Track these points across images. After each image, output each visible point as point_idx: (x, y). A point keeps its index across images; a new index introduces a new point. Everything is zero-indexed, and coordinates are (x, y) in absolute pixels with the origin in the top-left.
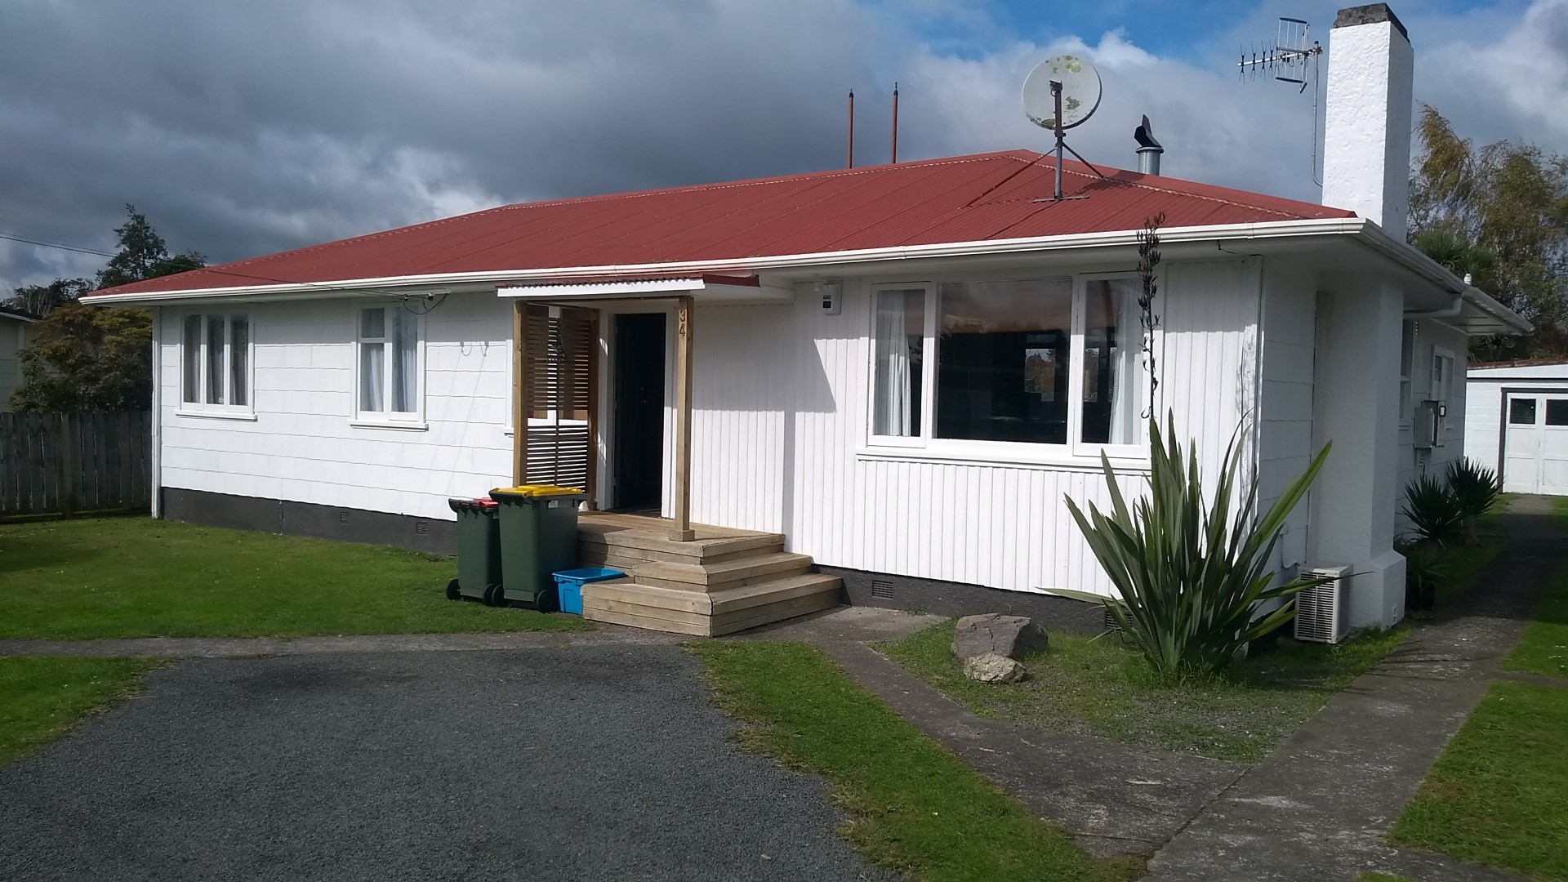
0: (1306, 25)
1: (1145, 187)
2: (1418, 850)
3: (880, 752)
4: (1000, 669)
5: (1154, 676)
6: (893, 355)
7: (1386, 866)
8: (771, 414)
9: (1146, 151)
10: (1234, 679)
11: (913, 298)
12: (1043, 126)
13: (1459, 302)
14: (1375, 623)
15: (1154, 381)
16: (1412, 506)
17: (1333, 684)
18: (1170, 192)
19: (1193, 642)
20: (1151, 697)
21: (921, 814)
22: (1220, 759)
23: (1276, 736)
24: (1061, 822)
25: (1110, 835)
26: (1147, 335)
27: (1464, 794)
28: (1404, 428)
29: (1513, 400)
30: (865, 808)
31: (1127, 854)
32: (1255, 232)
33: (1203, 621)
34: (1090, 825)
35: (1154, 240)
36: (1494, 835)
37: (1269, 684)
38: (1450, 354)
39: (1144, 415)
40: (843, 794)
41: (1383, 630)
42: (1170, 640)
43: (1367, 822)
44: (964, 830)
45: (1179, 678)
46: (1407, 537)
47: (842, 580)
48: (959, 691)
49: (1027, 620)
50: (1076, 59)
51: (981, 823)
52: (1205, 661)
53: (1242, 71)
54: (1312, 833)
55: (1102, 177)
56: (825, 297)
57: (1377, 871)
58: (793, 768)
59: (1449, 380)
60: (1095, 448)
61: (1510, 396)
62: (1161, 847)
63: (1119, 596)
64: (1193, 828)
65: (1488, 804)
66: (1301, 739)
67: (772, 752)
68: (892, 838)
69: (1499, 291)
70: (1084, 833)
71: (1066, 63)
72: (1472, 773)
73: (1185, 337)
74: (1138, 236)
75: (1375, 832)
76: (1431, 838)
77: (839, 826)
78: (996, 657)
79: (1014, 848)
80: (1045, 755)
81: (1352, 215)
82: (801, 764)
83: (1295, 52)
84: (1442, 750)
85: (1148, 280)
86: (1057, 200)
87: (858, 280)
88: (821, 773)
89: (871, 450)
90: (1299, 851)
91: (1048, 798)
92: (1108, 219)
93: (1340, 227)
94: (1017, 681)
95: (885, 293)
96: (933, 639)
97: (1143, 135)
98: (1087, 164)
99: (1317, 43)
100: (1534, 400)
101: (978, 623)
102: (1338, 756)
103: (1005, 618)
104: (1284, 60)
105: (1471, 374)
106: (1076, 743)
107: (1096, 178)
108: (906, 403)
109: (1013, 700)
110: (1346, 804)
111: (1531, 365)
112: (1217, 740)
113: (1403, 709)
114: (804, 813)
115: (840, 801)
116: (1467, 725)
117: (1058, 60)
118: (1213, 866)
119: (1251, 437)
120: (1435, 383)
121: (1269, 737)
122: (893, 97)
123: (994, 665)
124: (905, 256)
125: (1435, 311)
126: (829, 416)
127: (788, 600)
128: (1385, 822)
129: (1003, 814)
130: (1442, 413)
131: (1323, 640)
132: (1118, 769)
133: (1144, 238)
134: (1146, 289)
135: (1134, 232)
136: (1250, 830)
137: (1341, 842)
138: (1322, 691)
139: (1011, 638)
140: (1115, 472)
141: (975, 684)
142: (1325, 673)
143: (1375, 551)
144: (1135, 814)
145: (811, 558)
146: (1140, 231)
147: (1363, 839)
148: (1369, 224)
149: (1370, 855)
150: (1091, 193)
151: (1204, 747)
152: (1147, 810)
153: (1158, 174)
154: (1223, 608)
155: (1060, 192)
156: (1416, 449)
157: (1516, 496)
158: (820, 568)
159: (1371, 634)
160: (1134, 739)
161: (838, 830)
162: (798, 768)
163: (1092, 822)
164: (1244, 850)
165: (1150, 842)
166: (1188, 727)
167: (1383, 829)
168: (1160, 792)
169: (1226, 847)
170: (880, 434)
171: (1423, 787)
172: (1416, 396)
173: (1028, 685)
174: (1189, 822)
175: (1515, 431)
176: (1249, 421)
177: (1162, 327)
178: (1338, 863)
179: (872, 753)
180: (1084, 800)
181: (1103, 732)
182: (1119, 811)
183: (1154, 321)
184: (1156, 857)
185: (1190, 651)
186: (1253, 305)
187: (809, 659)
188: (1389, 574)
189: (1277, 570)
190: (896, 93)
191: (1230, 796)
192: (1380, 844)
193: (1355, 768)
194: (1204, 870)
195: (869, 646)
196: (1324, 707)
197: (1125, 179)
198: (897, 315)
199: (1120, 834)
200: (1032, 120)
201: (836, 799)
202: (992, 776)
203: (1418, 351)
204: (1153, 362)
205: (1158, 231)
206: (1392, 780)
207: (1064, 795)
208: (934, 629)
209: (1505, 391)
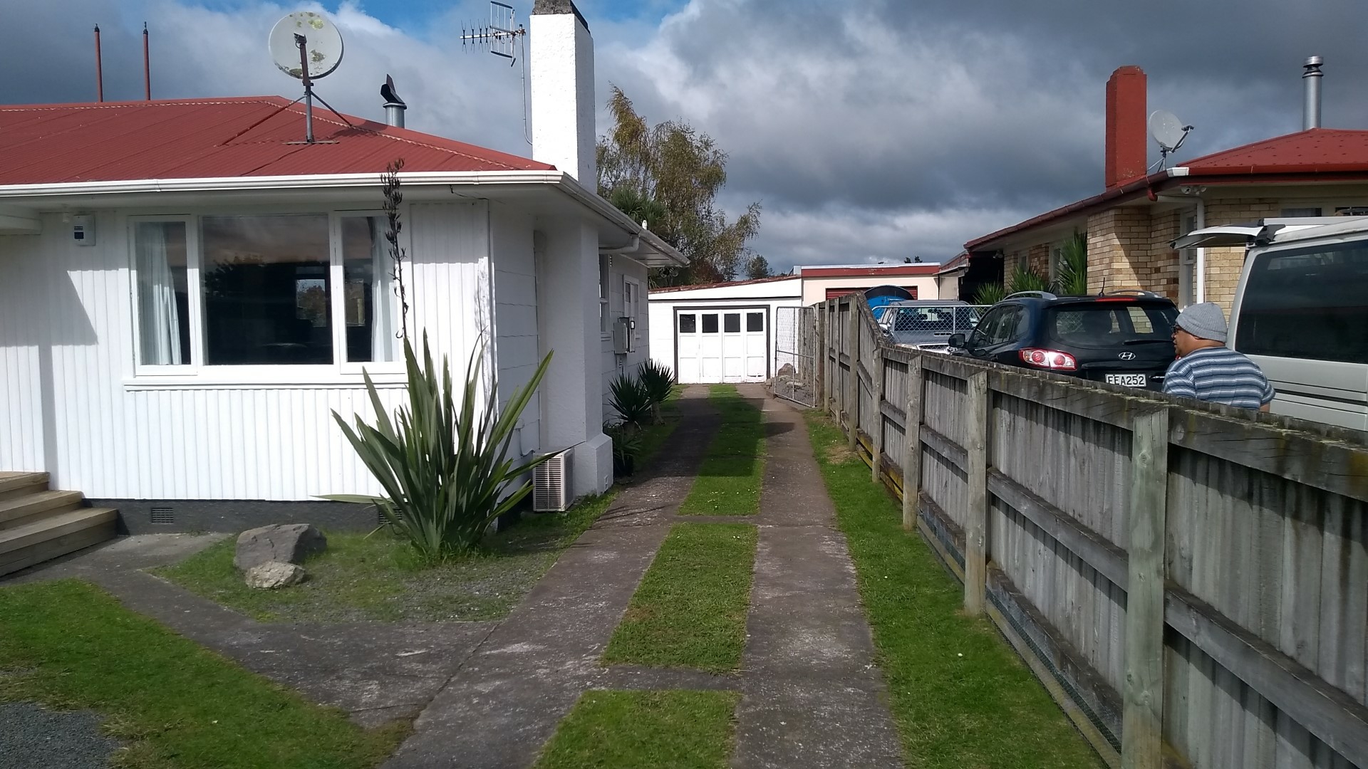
0: (512, 10)
1: (388, 136)
2: (623, 665)
3: (158, 674)
4: (281, 575)
5: (420, 559)
6: (157, 286)
7: (600, 683)
8: (23, 350)
9: (392, 106)
10: (486, 552)
11: (173, 231)
12: (291, 74)
13: (637, 241)
14: (592, 491)
15: (405, 306)
16: (615, 398)
17: (563, 544)
18: (410, 142)
19: (451, 526)
20: (418, 577)
21: (200, 725)
22: (475, 620)
23: (519, 593)
24: (337, 703)
25: (382, 706)
26: (397, 266)
27: (654, 614)
28: (605, 340)
29: (681, 315)
30: (140, 732)
31: (396, 719)
32: (480, 179)
33: (459, 508)
34: (364, 700)
35: (396, 182)
36: (674, 642)
37: (516, 552)
38: (636, 281)
39: (399, 336)
40: (117, 723)
41: (598, 496)
42: (432, 526)
43: (586, 651)
44: (243, 731)
45: (442, 558)
46: (612, 422)
47: (118, 512)
48: (241, 601)
49: (305, 526)
50: (318, 16)
51: (261, 721)
52: (462, 541)
53: (464, 43)
54: (547, 668)
55: (351, 125)
56: (76, 228)
57: (594, 689)
58: (59, 708)
59: (636, 301)
60: (357, 366)
61: (680, 312)
62: (425, 706)
63: (387, 496)
64: (453, 684)
65: (669, 619)
66: (539, 592)
67: (34, 696)
68: (169, 755)
69: (669, 234)
70: (357, 710)
71: (309, 19)
72: (659, 597)
73: (431, 267)
74: (381, 178)
75: (593, 657)
76: (631, 653)
77: (111, 755)
78: (276, 565)
79: (292, 737)
80: (323, 645)
81: (553, 168)
82: (68, 702)
83: (505, 31)
84: (640, 582)
85: (392, 217)
86: (309, 144)
87: (111, 212)
88: (93, 706)
89: (139, 380)
90: (536, 684)
91: (326, 684)
92: (356, 163)
93: (545, 178)
94: (298, 583)
95: (143, 225)
96: (216, 556)
97: (387, 92)
98: (336, 113)
99: (521, 25)
100: (694, 315)
101: (259, 535)
102: (566, 601)
103: (285, 527)
104: (497, 37)
105: (651, 297)
106: (352, 630)
107: (345, 126)
108: (174, 333)
109: (294, 601)
110: (571, 639)
111: (691, 289)
112: (473, 605)
113: (611, 555)
114: (71, 751)
115: (112, 731)
116: (656, 560)
117: (302, 15)
118: (469, 713)
119: (489, 350)
120: (626, 303)
121: (514, 595)
122: (142, 36)
123: (276, 571)
124: (160, 189)
125: (621, 247)
126: (90, 349)
127: (57, 539)
128: (600, 648)
129: (282, 708)
130: (633, 327)
131: (554, 510)
132: (389, 646)
133: (387, 180)
134: (393, 226)
135: (378, 175)
136: (498, 676)
137: (567, 671)
138: (555, 550)
139: (291, 544)
140: (376, 386)
141: (258, 592)
142: (557, 536)
143: (590, 434)
144: (403, 683)
145: (80, 494)
146: (383, 174)
147: (584, 664)
148: (566, 176)
149: (588, 677)
150: (341, 139)
151: (462, 613)
152: (413, 677)
153: (404, 127)
154: (475, 494)
155: (312, 136)
156: (616, 355)
157: (687, 386)
158: (92, 502)
159: (590, 500)
160: (404, 616)
161: (110, 759)
162: (65, 706)
163: (366, 698)
164: (493, 694)
165: (416, 705)
166: (449, 598)
167: (597, 654)
168: (423, 659)
169: (479, 694)
170: (149, 364)
171: (626, 614)
172: (613, 315)
173: (308, 585)
174: (449, 680)
175: (684, 338)
176: (487, 337)
177: (410, 258)
178: (566, 689)
179: (149, 676)
180: (359, 680)
181: (376, 615)
182: (389, 683)
183: (401, 253)
184: (421, 716)
185: (450, 533)
186: (483, 240)
187: (80, 595)
188: (600, 451)
189: (516, 457)
190: (146, 32)
191: (482, 651)
192: (596, 666)
193: (578, 609)
194: (462, 718)
195: (149, 573)
196: (556, 563)
197: (371, 129)
198: (158, 248)
199: (390, 703)
200: (281, 68)
201: (108, 730)
202: (272, 675)
203: (613, 278)
204: (402, 289)
205: (399, 175)
206: (605, 613)
207: (340, 678)
208: (217, 547)
209: (675, 309)
